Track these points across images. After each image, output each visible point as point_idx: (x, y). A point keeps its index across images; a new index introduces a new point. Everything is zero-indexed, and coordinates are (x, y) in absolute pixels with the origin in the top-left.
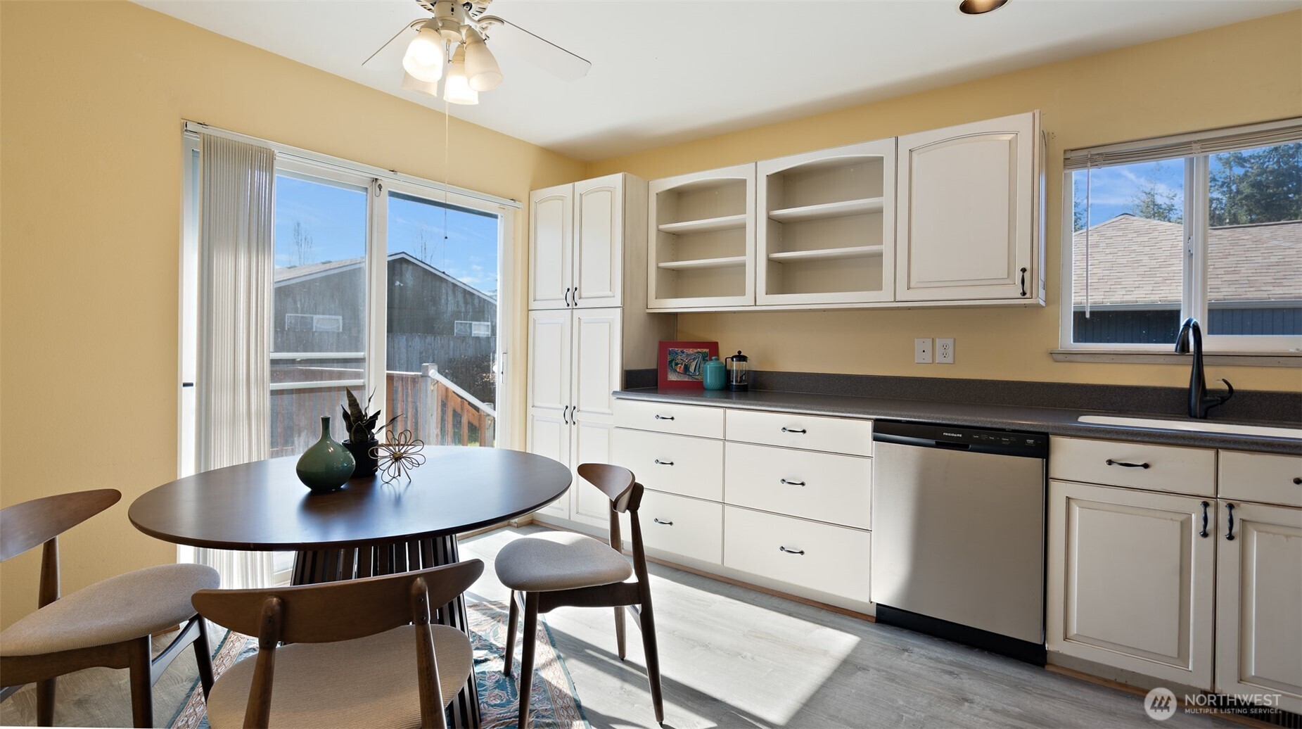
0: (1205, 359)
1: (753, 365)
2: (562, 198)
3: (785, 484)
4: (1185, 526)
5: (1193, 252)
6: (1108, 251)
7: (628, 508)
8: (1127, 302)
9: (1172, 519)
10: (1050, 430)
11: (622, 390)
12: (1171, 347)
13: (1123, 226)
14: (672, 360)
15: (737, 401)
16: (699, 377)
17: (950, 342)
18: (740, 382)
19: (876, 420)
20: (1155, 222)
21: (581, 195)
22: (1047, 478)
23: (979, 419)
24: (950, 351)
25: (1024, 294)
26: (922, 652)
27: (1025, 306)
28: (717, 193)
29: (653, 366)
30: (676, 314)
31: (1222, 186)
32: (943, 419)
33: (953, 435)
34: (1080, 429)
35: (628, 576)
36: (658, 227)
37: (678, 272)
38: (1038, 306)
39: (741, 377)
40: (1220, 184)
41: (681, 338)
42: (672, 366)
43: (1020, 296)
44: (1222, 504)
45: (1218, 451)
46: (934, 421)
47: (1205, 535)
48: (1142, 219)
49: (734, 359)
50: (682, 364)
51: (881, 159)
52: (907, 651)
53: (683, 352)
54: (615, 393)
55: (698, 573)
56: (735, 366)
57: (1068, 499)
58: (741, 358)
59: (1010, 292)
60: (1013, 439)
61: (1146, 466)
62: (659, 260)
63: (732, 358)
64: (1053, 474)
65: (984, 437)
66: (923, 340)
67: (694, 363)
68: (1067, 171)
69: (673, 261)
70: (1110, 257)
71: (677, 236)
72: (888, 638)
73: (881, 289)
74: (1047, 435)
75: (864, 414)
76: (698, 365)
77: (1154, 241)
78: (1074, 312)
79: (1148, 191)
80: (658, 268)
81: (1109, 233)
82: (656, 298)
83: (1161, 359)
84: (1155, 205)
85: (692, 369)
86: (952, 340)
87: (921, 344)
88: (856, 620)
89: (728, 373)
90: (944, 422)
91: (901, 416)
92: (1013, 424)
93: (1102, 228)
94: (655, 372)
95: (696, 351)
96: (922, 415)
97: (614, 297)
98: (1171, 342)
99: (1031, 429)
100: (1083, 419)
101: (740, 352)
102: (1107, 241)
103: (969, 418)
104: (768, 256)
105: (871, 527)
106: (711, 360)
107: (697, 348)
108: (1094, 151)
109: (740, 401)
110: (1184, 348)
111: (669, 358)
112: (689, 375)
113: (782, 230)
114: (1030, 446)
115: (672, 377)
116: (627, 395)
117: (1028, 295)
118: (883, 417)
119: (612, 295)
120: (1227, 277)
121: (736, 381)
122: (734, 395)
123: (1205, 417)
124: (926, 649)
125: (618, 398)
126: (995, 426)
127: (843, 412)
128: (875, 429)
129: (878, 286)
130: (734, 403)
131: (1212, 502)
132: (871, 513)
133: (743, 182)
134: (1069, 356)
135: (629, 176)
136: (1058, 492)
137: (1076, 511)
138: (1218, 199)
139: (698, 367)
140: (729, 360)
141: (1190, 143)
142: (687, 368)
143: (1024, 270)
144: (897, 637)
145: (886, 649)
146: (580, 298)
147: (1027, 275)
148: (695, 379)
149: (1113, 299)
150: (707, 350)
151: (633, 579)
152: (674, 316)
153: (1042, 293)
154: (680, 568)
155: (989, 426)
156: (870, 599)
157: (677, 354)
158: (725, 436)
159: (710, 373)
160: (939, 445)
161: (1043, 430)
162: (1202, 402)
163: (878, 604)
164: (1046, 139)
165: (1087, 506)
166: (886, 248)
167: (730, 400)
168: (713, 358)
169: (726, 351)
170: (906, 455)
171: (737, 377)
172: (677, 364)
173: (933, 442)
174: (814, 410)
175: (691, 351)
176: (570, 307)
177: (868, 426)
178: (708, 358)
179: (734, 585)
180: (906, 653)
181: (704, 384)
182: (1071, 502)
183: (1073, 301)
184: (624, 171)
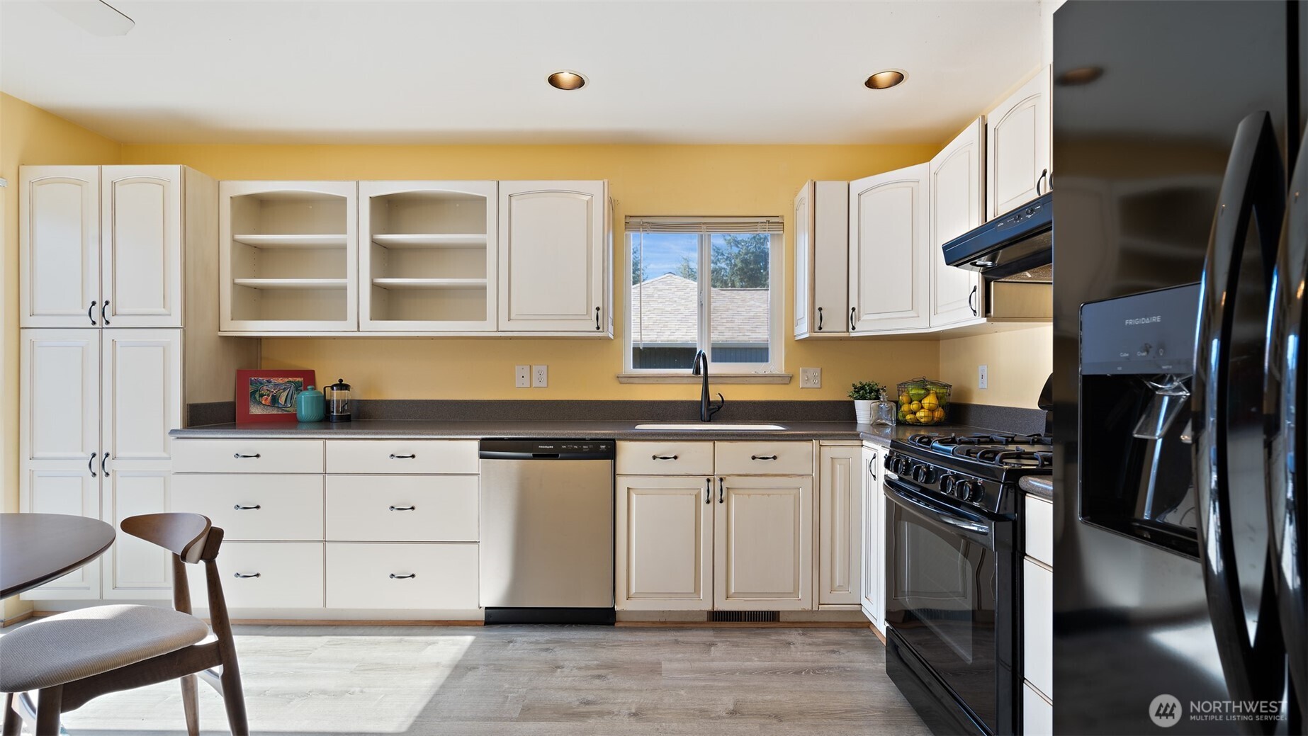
0: (709, 380)
1: (357, 394)
2: (79, 183)
3: (394, 510)
4: (698, 497)
5: (703, 302)
6: (660, 300)
7: (201, 558)
8: (671, 341)
9: (690, 494)
10: (616, 437)
11: (184, 428)
12: (690, 371)
13: (669, 282)
14: (256, 391)
15: (338, 431)
16: (291, 409)
17: (544, 368)
18: (341, 413)
19: (483, 439)
20: (688, 281)
21: (114, 184)
22: (614, 475)
23: (566, 432)
24: (544, 376)
25: (598, 328)
26: (524, 639)
27: (600, 338)
28: (311, 207)
29: (228, 397)
30: (259, 339)
31: (726, 260)
32: (539, 434)
33: (546, 447)
34: (635, 434)
35: (204, 636)
36: (233, 236)
37: (262, 291)
38: (608, 339)
39: (343, 407)
40: (725, 257)
41: (265, 366)
42: (255, 398)
43: (596, 330)
44: (717, 479)
45: (714, 443)
46: (531, 436)
47: (708, 502)
48: (681, 278)
49: (335, 388)
50: (268, 395)
51: (485, 199)
52: (511, 642)
53: (269, 382)
54: (173, 432)
55: (295, 623)
56: (336, 395)
57: (629, 489)
58: (342, 386)
59: (587, 327)
60: (591, 446)
61: (675, 458)
62: (235, 274)
63: (332, 388)
64: (618, 472)
65: (570, 447)
66: (522, 367)
67: (285, 394)
68: (628, 233)
69: (255, 277)
70: (661, 305)
71: (260, 250)
72: (496, 635)
73: (485, 319)
74: (614, 440)
75: (471, 435)
76: (290, 396)
77: (687, 295)
78: (633, 348)
79: (685, 257)
80: (234, 284)
81: (661, 286)
82: (232, 319)
83: (685, 380)
84: (689, 268)
85: (282, 400)
86: (546, 367)
87: (521, 370)
88: (467, 627)
89: (327, 404)
90: (539, 437)
91: (504, 434)
92: (590, 434)
93: (656, 282)
94: (231, 406)
95: (286, 380)
96: (522, 431)
97: (170, 315)
98: (690, 368)
99: (604, 437)
100: (638, 427)
101: (341, 381)
102: (660, 293)
103: (558, 431)
104: (372, 280)
105: (479, 539)
106: (306, 389)
107: (288, 377)
108: (645, 220)
109: (342, 431)
110: (697, 372)
111: (251, 389)
112: (278, 407)
113: (387, 256)
114: (603, 451)
115: (255, 410)
116: (193, 433)
117: (601, 330)
118: (488, 436)
119: (167, 313)
120: (729, 325)
121: (337, 412)
122: (334, 425)
123: (709, 421)
124: (527, 636)
125: (178, 438)
126: (578, 437)
127: (451, 435)
128: (482, 448)
129: (482, 317)
130: (336, 433)
131: (711, 478)
132: (479, 526)
133: (343, 201)
134: (629, 380)
135: (190, 170)
136: (622, 484)
137: (634, 497)
138: (724, 269)
139: (290, 398)
140: (328, 390)
141: (700, 223)
142: (275, 400)
143: (598, 309)
144: (503, 633)
145: (494, 646)
146: (115, 314)
147: (600, 312)
148: (286, 411)
149: (663, 338)
150: (301, 379)
151: (211, 638)
152: (258, 341)
153: (611, 328)
154: (270, 623)
155: (573, 437)
156: (479, 605)
157: (261, 384)
158: (325, 469)
159: (305, 404)
160: (536, 457)
161: (611, 437)
162: (708, 410)
163: (486, 608)
164: (613, 204)
165: (642, 493)
166: (490, 282)
167: (331, 431)
168: (309, 387)
169: (324, 380)
170: (508, 468)
171: (338, 407)
172: (261, 396)
173: (531, 455)
174: (423, 434)
175: (280, 380)
176: (97, 326)
177: (475, 445)
178: (302, 388)
179: (338, 625)
180: (511, 644)
181: (298, 415)
182: (631, 492)
183: (632, 339)
184: (183, 164)
